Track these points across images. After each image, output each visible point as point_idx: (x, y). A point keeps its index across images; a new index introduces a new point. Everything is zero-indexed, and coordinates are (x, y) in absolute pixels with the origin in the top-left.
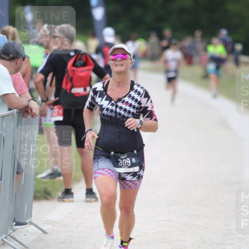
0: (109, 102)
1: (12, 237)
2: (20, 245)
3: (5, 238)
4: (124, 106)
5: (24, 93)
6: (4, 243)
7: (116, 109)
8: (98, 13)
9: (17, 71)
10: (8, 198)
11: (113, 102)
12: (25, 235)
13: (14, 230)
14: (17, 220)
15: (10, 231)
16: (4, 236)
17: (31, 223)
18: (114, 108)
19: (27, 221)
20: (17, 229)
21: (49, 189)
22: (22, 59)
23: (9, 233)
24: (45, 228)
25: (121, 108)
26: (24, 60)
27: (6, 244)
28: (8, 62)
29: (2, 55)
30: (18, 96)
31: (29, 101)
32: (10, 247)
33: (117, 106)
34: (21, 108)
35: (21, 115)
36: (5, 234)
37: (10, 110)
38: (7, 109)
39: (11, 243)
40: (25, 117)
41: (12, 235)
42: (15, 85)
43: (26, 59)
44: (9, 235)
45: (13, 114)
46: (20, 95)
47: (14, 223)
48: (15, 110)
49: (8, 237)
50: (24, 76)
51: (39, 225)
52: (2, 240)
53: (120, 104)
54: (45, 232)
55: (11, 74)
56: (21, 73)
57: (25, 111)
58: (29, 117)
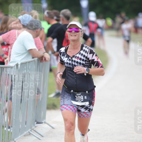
0: (67, 58)
1: (35, 131)
2: (39, 135)
3: (31, 131)
4: (76, 60)
5: (41, 48)
6: (30, 134)
7: (72, 62)
8: (84, 4)
9: (37, 36)
10: (32, 108)
11: (70, 58)
12: (42, 130)
13: (36, 127)
14: (37, 121)
15: (33, 127)
16: (30, 130)
17: (45, 123)
18: (71, 62)
19: (43, 122)
20: (38, 126)
21: (56, 103)
22: (40, 30)
23: (32, 128)
24: (53, 125)
25: (75, 61)
26: (41, 30)
27: (31, 135)
28: (32, 31)
29: (29, 27)
30: (37, 50)
31: (44, 53)
32: (33, 136)
33: (72, 61)
34: (40, 57)
35: (39, 61)
36: (30, 129)
37: (33, 58)
38: (32, 58)
39: (34, 134)
40: (42, 62)
41: (34, 129)
42: (36, 44)
43: (42, 29)
44: (33, 129)
45: (35, 61)
46: (39, 50)
47: (36, 123)
48: (36, 59)
49: (32, 130)
50: (41, 39)
51: (50, 124)
52: (29, 132)
53: (74, 59)
54: (53, 128)
55: (34, 38)
56: (40, 37)
57: (42, 59)
58: (44, 62)
